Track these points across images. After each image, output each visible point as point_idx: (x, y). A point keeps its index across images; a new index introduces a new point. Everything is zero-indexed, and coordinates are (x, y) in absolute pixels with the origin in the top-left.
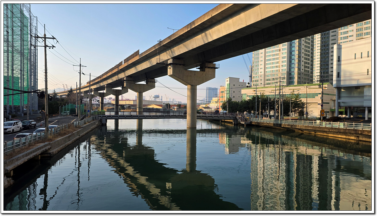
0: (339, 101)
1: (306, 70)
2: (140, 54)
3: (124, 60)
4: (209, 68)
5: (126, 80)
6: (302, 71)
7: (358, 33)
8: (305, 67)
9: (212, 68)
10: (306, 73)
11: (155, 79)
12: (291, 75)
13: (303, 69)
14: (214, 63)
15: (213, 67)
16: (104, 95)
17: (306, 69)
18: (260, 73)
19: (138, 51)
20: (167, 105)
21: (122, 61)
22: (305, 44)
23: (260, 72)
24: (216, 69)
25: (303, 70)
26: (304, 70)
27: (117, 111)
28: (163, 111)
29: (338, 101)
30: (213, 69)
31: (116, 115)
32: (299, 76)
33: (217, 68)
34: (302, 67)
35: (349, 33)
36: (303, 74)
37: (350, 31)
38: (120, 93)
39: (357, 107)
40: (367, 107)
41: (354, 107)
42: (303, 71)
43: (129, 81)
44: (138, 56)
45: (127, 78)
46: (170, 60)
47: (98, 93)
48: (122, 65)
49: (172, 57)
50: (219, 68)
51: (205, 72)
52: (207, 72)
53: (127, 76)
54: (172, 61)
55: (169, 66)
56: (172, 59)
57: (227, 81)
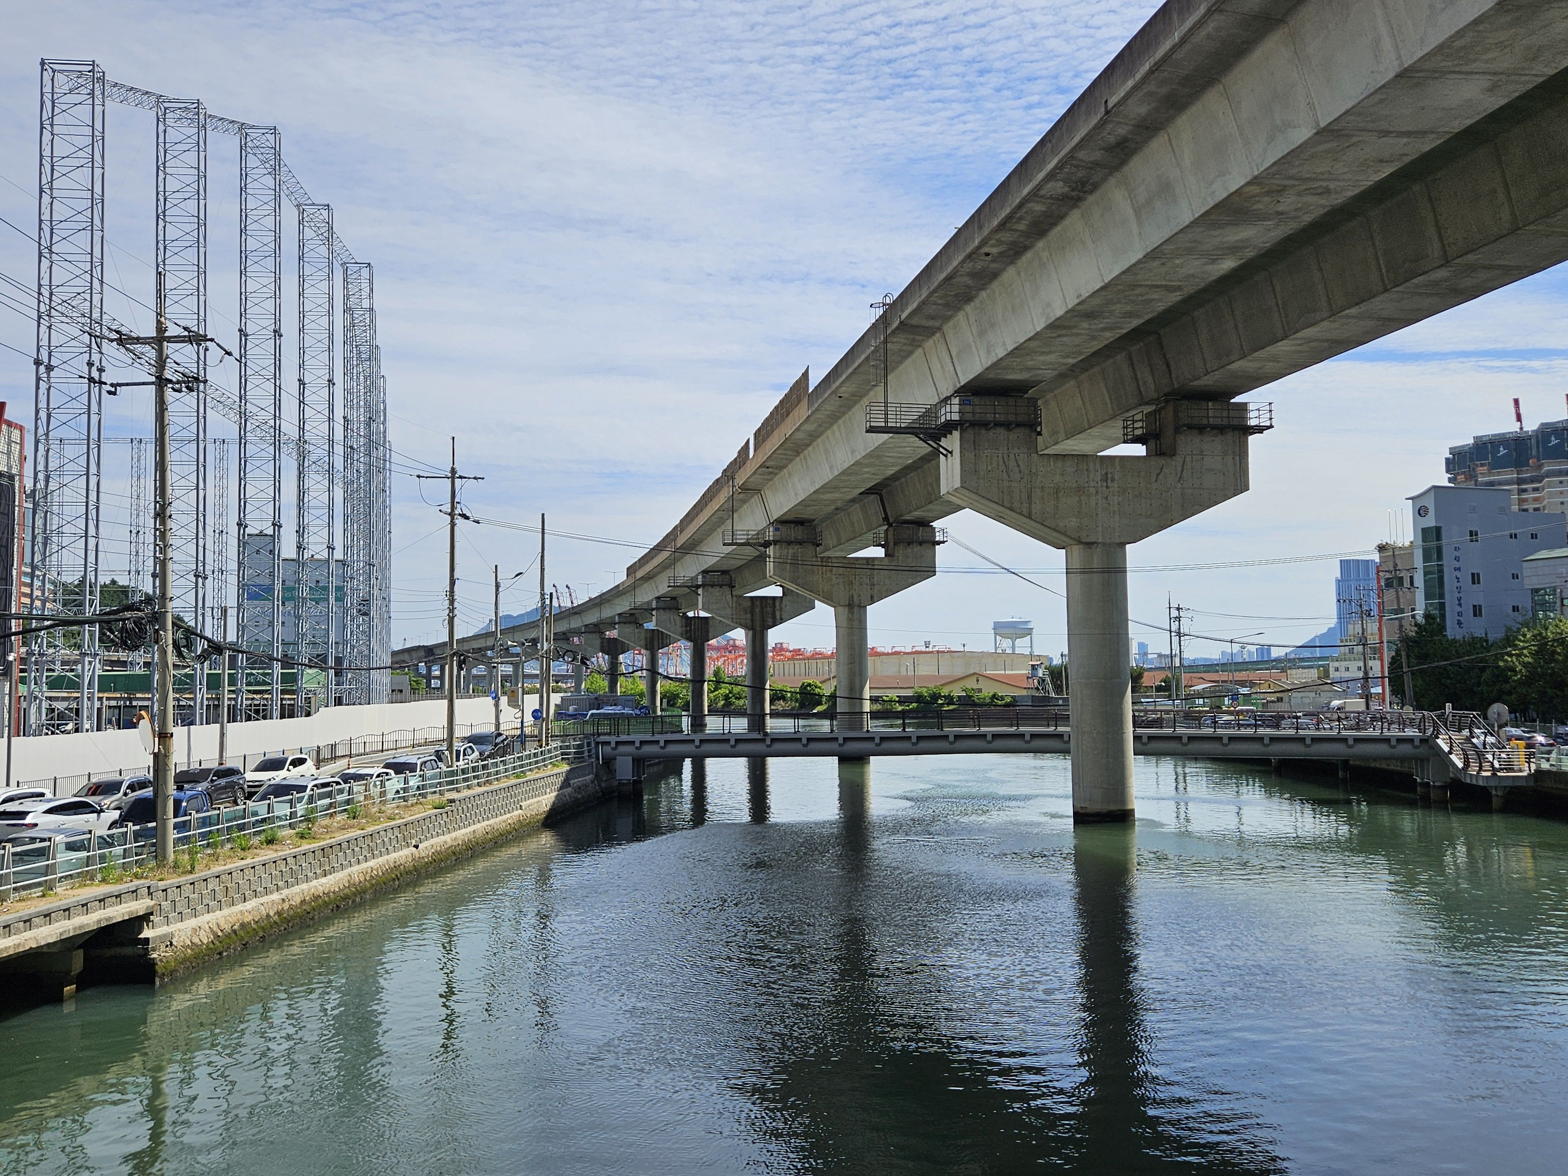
2: (811, 389)
3: (755, 434)
4: (1201, 429)
5: (775, 542)
9: (1221, 429)
11: (934, 524)
15: (1225, 422)
19: (806, 375)
21: (748, 442)
24: (1251, 439)
27: (758, 711)
30: (1230, 436)
31: (755, 735)
33: (1260, 429)
38: (774, 614)
43: (789, 543)
44: (805, 402)
45: (777, 529)
46: (948, 407)
47: (678, 623)
48: (748, 463)
49: (958, 386)
50: (1271, 427)
51: (1179, 459)
52: (1188, 459)
53: (775, 518)
54: (956, 408)
55: (943, 439)
56: (956, 401)
57: (1421, 512)
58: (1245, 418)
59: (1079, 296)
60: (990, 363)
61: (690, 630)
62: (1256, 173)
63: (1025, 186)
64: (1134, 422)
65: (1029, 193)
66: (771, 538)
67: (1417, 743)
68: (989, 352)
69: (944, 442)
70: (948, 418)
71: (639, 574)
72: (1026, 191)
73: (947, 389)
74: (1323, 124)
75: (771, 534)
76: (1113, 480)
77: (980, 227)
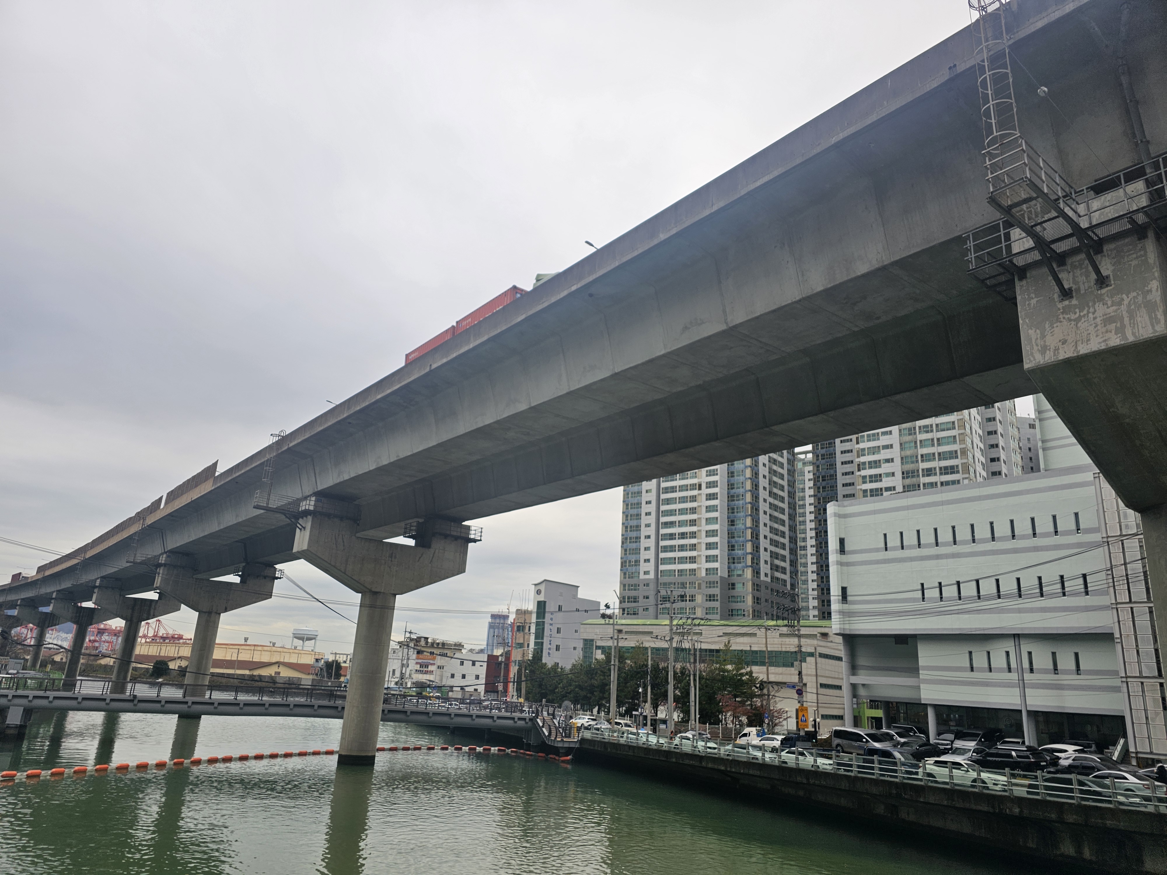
0: (854, 680)
1: (778, 579)
2: (217, 474)
3: (168, 494)
4: (446, 536)
5: (165, 565)
6: (763, 577)
7: (908, 481)
8: (775, 568)
9: (456, 538)
10: (775, 586)
11: (277, 566)
12: (733, 589)
13: (769, 572)
14: (466, 523)
15: (459, 534)
16: (92, 618)
17: (778, 575)
18: (642, 576)
19: (215, 465)
20: (329, 665)
21: (161, 498)
22: (772, 500)
23: (642, 573)
25: (766, 575)
26: (772, 578)
28: (309, 687)
29: (849, 679)
30: (459, 542)
32: (758, 594)
33: (475, 541)
34: (765, 569)
35: (883, 480)
36: (767, 588)
37: (888, 475)
38: (149, 611)
39: (907, 703)
40: (930, 705)
41: (897, 703)
42: (769, 580)
44: (211, 481)
45: (168, 557)
46: (308, 501)
47: (70, 610)
48: (158, 512)
49: (316, 490)
50: (481, 540)
51: (432, 550)
52: (437, 551)
53: (169, 549)
54: (313, 503)
55: (301, 519)
56: (313, 499)
57: (538, 592)
58: (469, 534)
59: (398, 456)
60: (338, 481)
61: (79, 616)
62: (499, 419)
63: (379, 394)
64: (411, 526)
65: (380, 399)
66: (163, 562)
67: (527, 720)
68: (339, 475)
69: (301, 521)
70: (307, 508)
71: (48, 573)
72: (379, 397)
73: (308, 491)
74: (533, 405)
75: (164, 559)
76: (395, 557)
77: (349, 408)
